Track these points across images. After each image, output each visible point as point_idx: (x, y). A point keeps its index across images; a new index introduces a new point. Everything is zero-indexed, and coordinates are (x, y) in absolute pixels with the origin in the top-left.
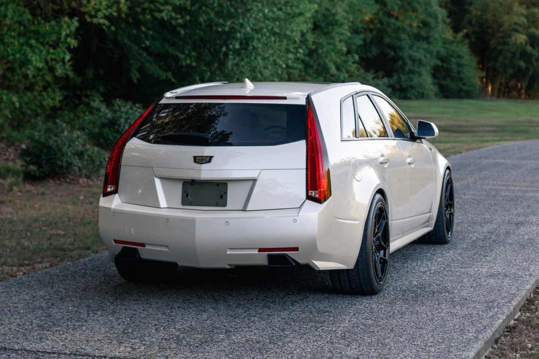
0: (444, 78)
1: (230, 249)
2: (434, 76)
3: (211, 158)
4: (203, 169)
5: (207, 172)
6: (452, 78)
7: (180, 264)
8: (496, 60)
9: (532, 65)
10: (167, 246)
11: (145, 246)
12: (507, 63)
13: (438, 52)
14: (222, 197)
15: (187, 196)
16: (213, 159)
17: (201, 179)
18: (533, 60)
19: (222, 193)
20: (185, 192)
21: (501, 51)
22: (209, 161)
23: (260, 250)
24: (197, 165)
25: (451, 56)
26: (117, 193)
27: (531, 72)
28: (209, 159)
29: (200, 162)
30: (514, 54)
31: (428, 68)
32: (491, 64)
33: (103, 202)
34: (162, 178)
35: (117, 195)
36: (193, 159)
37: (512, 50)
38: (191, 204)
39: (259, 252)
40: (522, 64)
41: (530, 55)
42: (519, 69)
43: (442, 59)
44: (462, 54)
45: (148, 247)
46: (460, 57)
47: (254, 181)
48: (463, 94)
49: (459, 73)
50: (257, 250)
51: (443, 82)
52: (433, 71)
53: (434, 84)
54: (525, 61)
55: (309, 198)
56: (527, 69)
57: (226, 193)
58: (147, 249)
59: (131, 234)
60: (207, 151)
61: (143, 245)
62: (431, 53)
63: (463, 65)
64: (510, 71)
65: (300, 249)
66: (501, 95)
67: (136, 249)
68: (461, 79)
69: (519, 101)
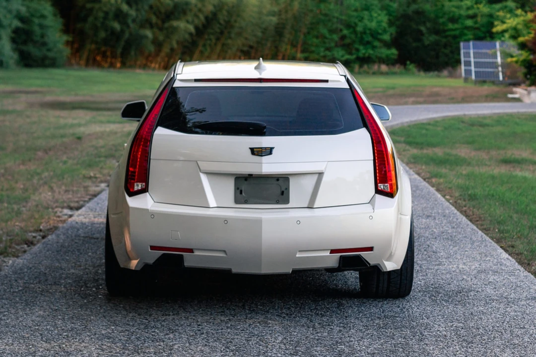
0: (25, 43)
1: (299, 251)
2: (13, 40)
3: (271, 149)
4: (263, 162)
5: (268, 166)
6: (35, 43)
7: (234, 271)
8: (85, 20)
9: (128, 27)
10: (225, 252)
11: (193, 252)
12: (99, 25)
13: (18, 12)
14: (282, 193)
15: (241, 193)
16: (274, 151)
17: (263, 174)
18: (130, 21)
19: (283, 189)
20: (238, 189)
21: (91, 10)
22: (271, 153)
23: (333, 251)
24: (256, 158)
25: (33, 16)
26: (148, 191)
27: (127, 35)
28: (269, 151)
29: (261, 154)
30: (106, 13)
31: (9, 31)
32: (79, 26)
33: (133, 202)
34: (209, 174)
35: (147, 193)
36: (249, 151)
37: (105, 9)
38: (246, 202)
39: (330, 253)
40: (117, 26)
41: (126, 15)
42: (113, 32)
43: (22, 19)
44: (46, 13)
45: (197, 253)
46: (43, 17)
47: (321, 174)
48: (47, 62)
49: (42, 36)
50: (329, 251)
51: (24, 48)
52: (13, 35)
53: (15, 50)
54: (119, 22)
55: (378, 191)
56: (122, 31)
57: (288, 189)
58: (197, 255)
59: (176, 238)
61: (191, 251)
62: (10, 12)
63: (47, 27)
64: (102, 34)
65: (375, 249)
66: (91, 62)
67: (182, 255)
68: (44, 44)
69: (112, 70)
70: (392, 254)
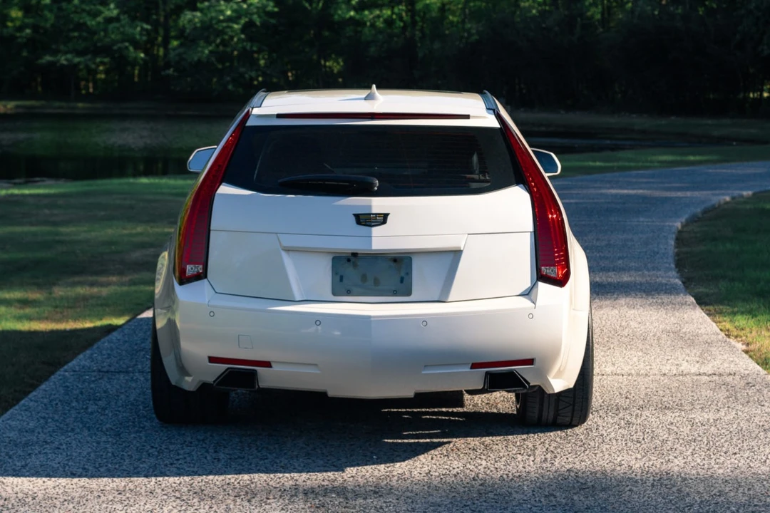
1: (426, 366)
3: (385, 216)
4: (374, 234)
7: (331, 393)
10: (316, 365)
11: (271, 367)
14: (402, 280)
15: (342, 279)
16: (389, 219)
19: (403, 274)
20: (337, 273)
22: (384, 222)
24: (363, 230)
26: (206, 277)
28: (383, 219)
29: (368, 223)
34: (293, 251)
35: (206, 280)
36: (353, 219)
38: (348, 294)
50: (470, 366)
55: (541, 277)
57: (409, 274)
58: (277, 371)
59: (246, 346)
60: (378, 204)
61: (267, 364)
65: (536, 362)
67: (255, 371)
70: (561, 369)
